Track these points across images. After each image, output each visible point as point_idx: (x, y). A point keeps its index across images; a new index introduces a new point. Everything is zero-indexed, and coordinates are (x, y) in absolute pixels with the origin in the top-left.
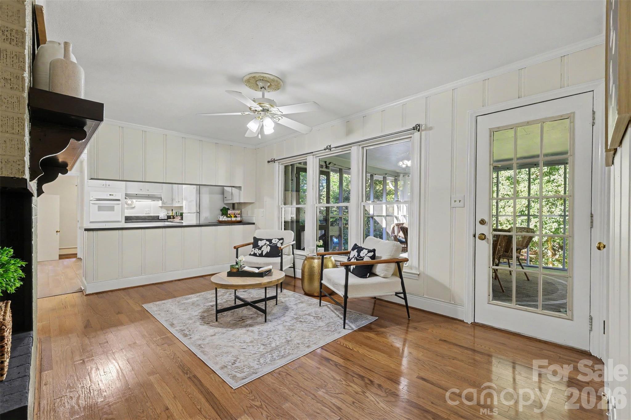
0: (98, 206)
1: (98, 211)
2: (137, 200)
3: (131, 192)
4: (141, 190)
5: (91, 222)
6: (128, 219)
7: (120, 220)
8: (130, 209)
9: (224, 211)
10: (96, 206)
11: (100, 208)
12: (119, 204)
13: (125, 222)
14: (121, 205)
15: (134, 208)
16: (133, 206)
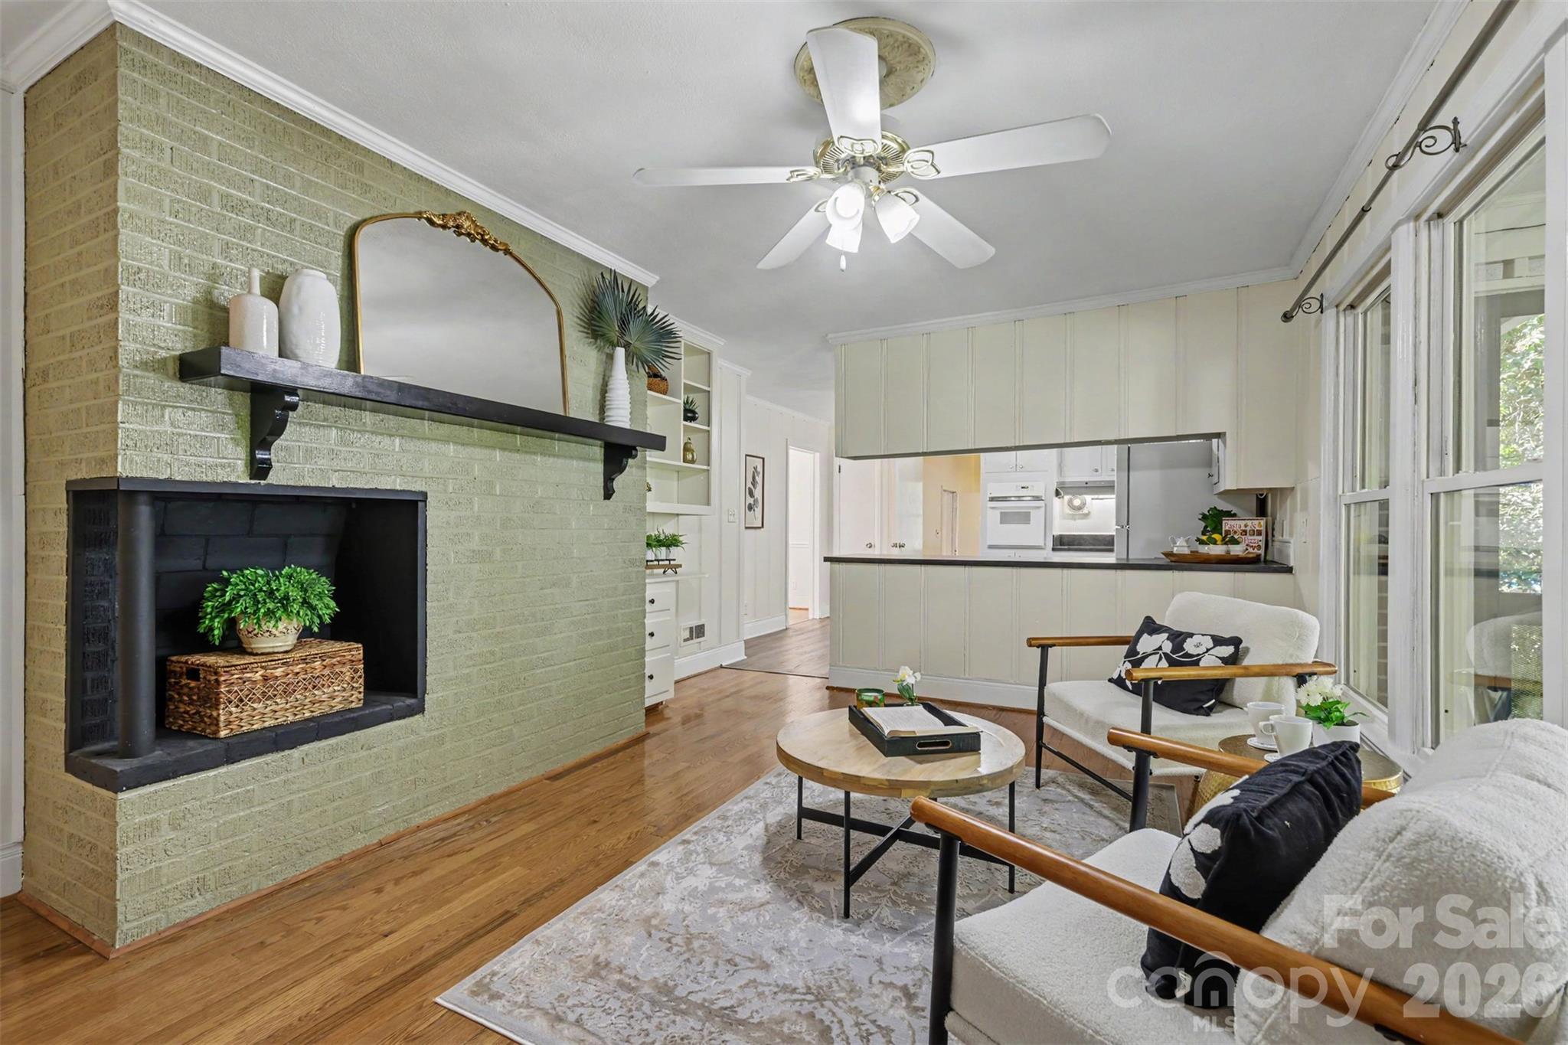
0: (1001, 513)
1: (1001, 523)
2: (1093, 497)
3: (1073, 477)
4: (1097, 471)
5: (991, 547)
6: (1063, 543)
7: (1042, 544)
8: (1082, 519)
9: (1213, 520)
10: (997, 513)
11: (1005, 518)
12: (1038, 508)
13: (1053, 550)
14: (1043, 509)
15: (1087, 515)
16: (1085, 511)
